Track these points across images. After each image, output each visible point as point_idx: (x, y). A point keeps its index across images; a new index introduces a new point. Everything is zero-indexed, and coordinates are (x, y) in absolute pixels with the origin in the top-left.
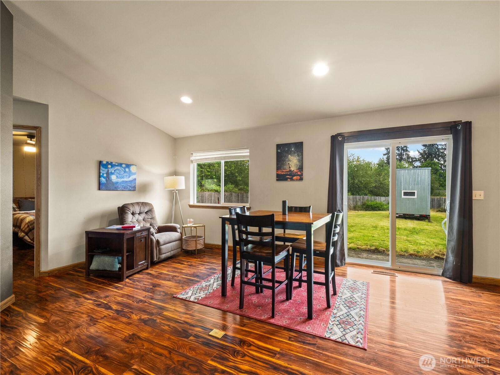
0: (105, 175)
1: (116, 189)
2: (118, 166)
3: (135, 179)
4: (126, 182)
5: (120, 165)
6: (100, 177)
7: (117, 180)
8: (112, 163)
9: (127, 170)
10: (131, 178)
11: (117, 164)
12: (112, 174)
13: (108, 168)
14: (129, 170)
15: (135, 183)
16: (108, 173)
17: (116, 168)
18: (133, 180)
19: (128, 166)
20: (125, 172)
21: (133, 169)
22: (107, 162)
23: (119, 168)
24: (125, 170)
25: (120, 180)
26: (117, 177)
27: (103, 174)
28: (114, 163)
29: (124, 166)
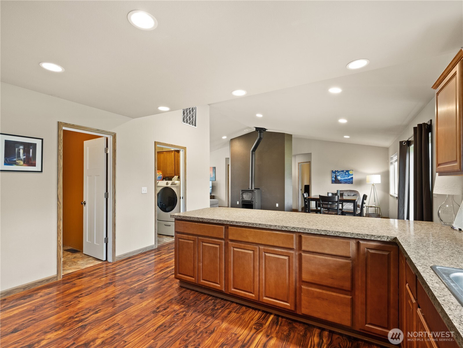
0: (334, 177)
1: (341, 183)
2: (341, 172)
3: (352, 178)
4: (347, 179)
5: (343, 171)
6: (332, 177)
7: (341, 179)
8: (338, 171)
9: (347, 173)
10: (350, 177)
11: (341, 171)
12: (338, 176)
13: (336, 173)
14: (348, 173)
15: (353, 180)
16: (336, 176)
17: (340, 173)
18: (351, 178)
19: (348, 171)
20: (346, 174)
21: (350, 172)
22: (335, 171)
23: (342, 173)
24: (346, 173)
25: (342, 179)
26: (341, 177)
27: (333, 176)
28: (339, 171)
29: (345, 171)
